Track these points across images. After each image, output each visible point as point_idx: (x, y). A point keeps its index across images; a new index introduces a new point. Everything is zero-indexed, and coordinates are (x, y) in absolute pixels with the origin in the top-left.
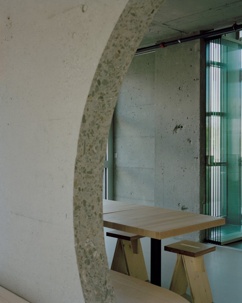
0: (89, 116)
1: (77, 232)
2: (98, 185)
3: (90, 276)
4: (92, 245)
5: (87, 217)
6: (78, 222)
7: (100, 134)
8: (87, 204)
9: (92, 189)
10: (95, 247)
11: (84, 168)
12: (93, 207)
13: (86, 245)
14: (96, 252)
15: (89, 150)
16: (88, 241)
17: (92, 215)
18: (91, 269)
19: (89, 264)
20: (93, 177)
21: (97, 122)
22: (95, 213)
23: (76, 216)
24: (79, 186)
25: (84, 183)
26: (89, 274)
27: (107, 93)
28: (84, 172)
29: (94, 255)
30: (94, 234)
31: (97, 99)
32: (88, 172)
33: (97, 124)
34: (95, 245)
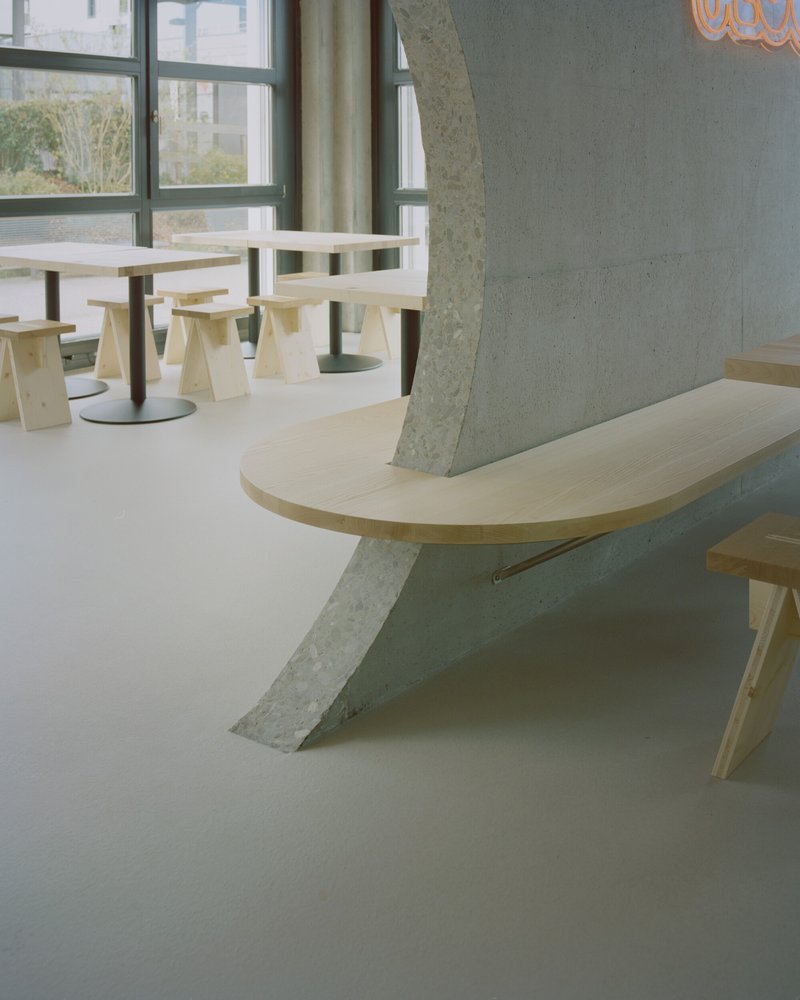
0: (422, 73)
1: (432, 285)
2: (476, 205)
3: (434, 369)
4: (457, 316)
5: (454, 262)
6: (435, 267)
7: (455, 104)
8: (455, 237)
9: (463, 210)
10: (461, 321)
11: (443, 169)
12: (466, 246)
13: (446, 312)
14: (460, 331)
15: (442, 134)
16: (450, 307)
17: (462, 259)
18: (440, 357)
19: (440, 348)
20: (464, 188)
21: (442, 83)
22: (470, 256)
23: (434, 256)
24: (438, 202)
25: (447, 197)
26: (434, 364)
27: (431, 28)
28: (444, 176)
29: (456, 336)
30: (464, 297)
31: (419, 42)
32: (451, 178)
33: (443, 87)
34: (461, 318)
